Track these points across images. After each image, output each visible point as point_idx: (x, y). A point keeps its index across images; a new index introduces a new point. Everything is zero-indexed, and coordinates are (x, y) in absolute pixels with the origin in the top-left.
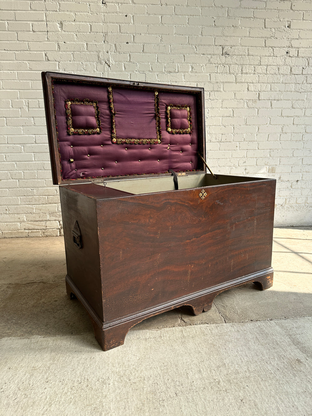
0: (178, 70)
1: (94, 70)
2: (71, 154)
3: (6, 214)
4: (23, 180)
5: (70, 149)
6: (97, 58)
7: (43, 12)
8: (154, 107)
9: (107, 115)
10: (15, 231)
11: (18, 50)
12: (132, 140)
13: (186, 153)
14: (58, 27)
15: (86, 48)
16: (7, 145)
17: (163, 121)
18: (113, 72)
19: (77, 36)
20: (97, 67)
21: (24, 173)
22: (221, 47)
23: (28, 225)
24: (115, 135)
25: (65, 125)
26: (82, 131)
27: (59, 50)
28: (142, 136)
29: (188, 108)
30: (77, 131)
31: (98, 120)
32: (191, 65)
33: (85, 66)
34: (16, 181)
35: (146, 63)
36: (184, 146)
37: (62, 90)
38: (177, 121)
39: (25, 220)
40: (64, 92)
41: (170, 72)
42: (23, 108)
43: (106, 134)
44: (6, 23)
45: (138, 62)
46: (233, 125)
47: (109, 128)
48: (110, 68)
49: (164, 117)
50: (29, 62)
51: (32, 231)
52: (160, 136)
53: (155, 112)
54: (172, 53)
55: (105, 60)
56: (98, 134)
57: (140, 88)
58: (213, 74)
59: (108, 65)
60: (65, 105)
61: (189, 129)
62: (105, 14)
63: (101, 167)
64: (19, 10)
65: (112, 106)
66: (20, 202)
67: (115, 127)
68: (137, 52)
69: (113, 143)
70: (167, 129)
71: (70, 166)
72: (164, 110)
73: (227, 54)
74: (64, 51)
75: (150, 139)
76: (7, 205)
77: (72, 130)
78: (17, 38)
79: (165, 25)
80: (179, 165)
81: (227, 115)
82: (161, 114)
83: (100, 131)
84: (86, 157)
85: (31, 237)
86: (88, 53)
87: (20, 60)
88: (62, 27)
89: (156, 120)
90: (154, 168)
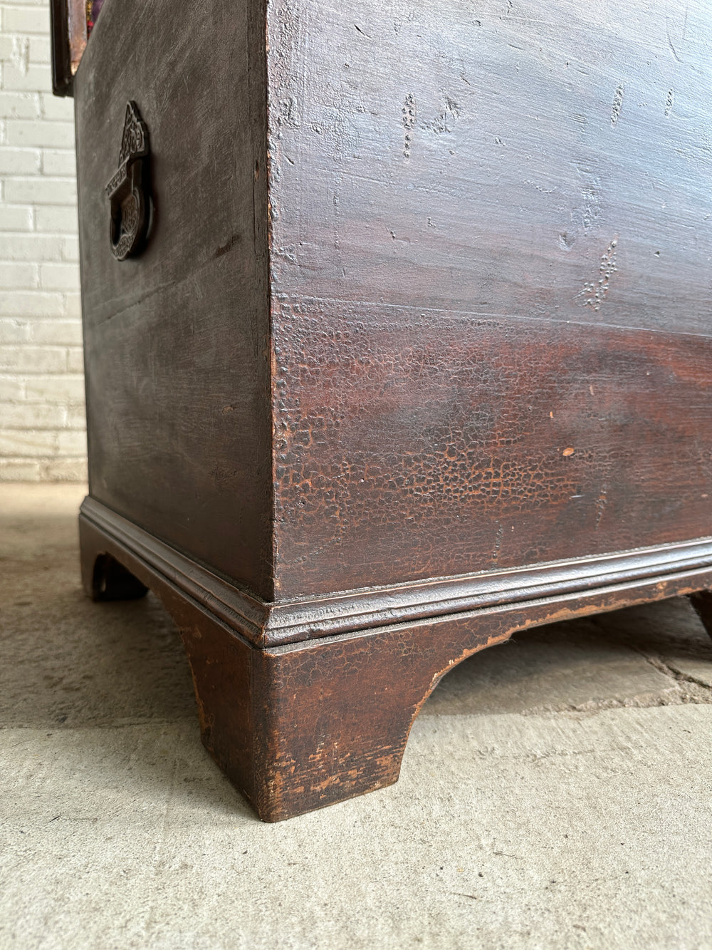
42: (9, 61)
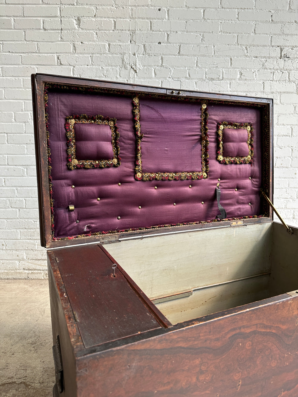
0: (223, 77)
1: (117, 77)
2: (71, 198)
3: (2, 249)
4: (24, 210)
5: (70, 191)
6: (121, 61)
7: (57, 6)
8: (199, 127)
9: (131, 139)
10: (13, 271)
11: (25, 52)
12: (166, 175)
13: (243, 191)
14: (75, 24)
15: (107, 50)
16: (7, 167)
17: (212, 145)
18: (140, 79)
19: (97, 34)
20: (120, 73)
21: (26, 201)
22: (279, 48)
23: (28, 264)
24: (140, 168)
25: (63, 154)
26: (91, 163)
27: (74, 51)
28: (179, 168)
29: (249, 127)
30: (83, 163)
31: (116, 146)
32: (239, 71)
33: (105, 72)
34: (16, 211)
35: (182, 68)
36: (241, 181)
37: (62, 101)
38: (232, 146)
39: (25, 257)
40: (65, 105)
41: (212, 79)
42: (28, 122)
43: (127, 167)
44: (12, 19)
45: (173, 67)
46: (292, 147)
47: (132, 158)
48: (137, 74)
49: (213, 140)
50: (37, 66)
51: (33, 271)
52: (207, 167)
53: (200, 134)
54: (216, 56)
55: (131, 64)
56: (115, 166)
57: (181, 98)
58: (268, 81)
59: (134, 70)
60: (65, 125)
61: (249, 156)
62: (133, 8)
63: (116, 216)
64: (29, 4)
65: (138, 126)
66: (19, 236)
67: (141, 156)
68: (171, 55)
69: (136, 179)
70: (217, 157)
71: (69, 217)
72: (214, 131)
73: (287, 56)
74: (81, 53)
75: (191, 172)
76: (4, 239)
77: (75, 162)
78: (25, 37)
79: (208, 21)
80: (232, 208)
81: (285, 134)
82: (210, 137)
83: (118, 164)
84: (95, 201)
85: (31, 279)
86: (110, 55)
87: (27, 65)
88: (79, 24)
89: (201, 144)
90: (196, 214)
